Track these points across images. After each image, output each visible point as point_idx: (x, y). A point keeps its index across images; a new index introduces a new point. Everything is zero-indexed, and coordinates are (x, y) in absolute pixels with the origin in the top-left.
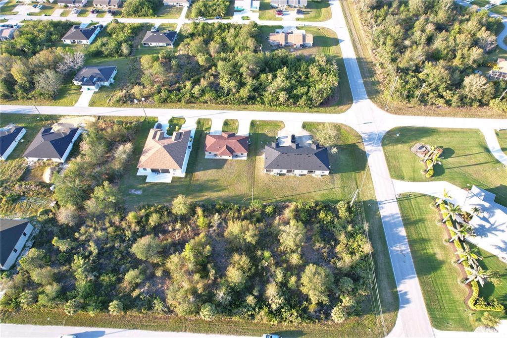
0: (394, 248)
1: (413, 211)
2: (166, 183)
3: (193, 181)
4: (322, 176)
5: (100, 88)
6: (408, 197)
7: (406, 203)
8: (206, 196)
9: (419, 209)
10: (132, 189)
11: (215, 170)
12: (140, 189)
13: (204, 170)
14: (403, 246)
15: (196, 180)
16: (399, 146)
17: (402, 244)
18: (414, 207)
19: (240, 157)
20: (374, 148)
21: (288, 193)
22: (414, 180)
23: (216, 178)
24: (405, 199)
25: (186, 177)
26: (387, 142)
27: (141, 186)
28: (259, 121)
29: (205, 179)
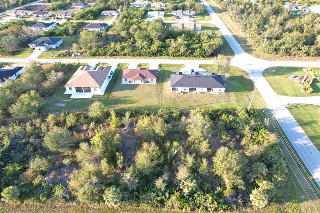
0: (296, 142)
1: (304, 116)
2: (87, 99)
3: (111, 97)
4: (219, 93)
5: (48, 49)
6: (296, 106)
7: (295, 110)
8: (120, 106)
9: (309, 114)
10: (57, 103)
11: (130, 90)
12: (64, 103)
13: (120, 90)
14: (304, 140)
15: (113, 97)
16: (277, 77)
17: (303, 139)
18: (304, 113)
19: (150, 82)
20: (257, 78)
21: (192, 105)
22: (296, 95)
23: (130, 96)
24: (293, 107)
25: (104, 95)
26: (267, 75)
27: (66, 101)
28: (165, 64)
29: (120, 96)
